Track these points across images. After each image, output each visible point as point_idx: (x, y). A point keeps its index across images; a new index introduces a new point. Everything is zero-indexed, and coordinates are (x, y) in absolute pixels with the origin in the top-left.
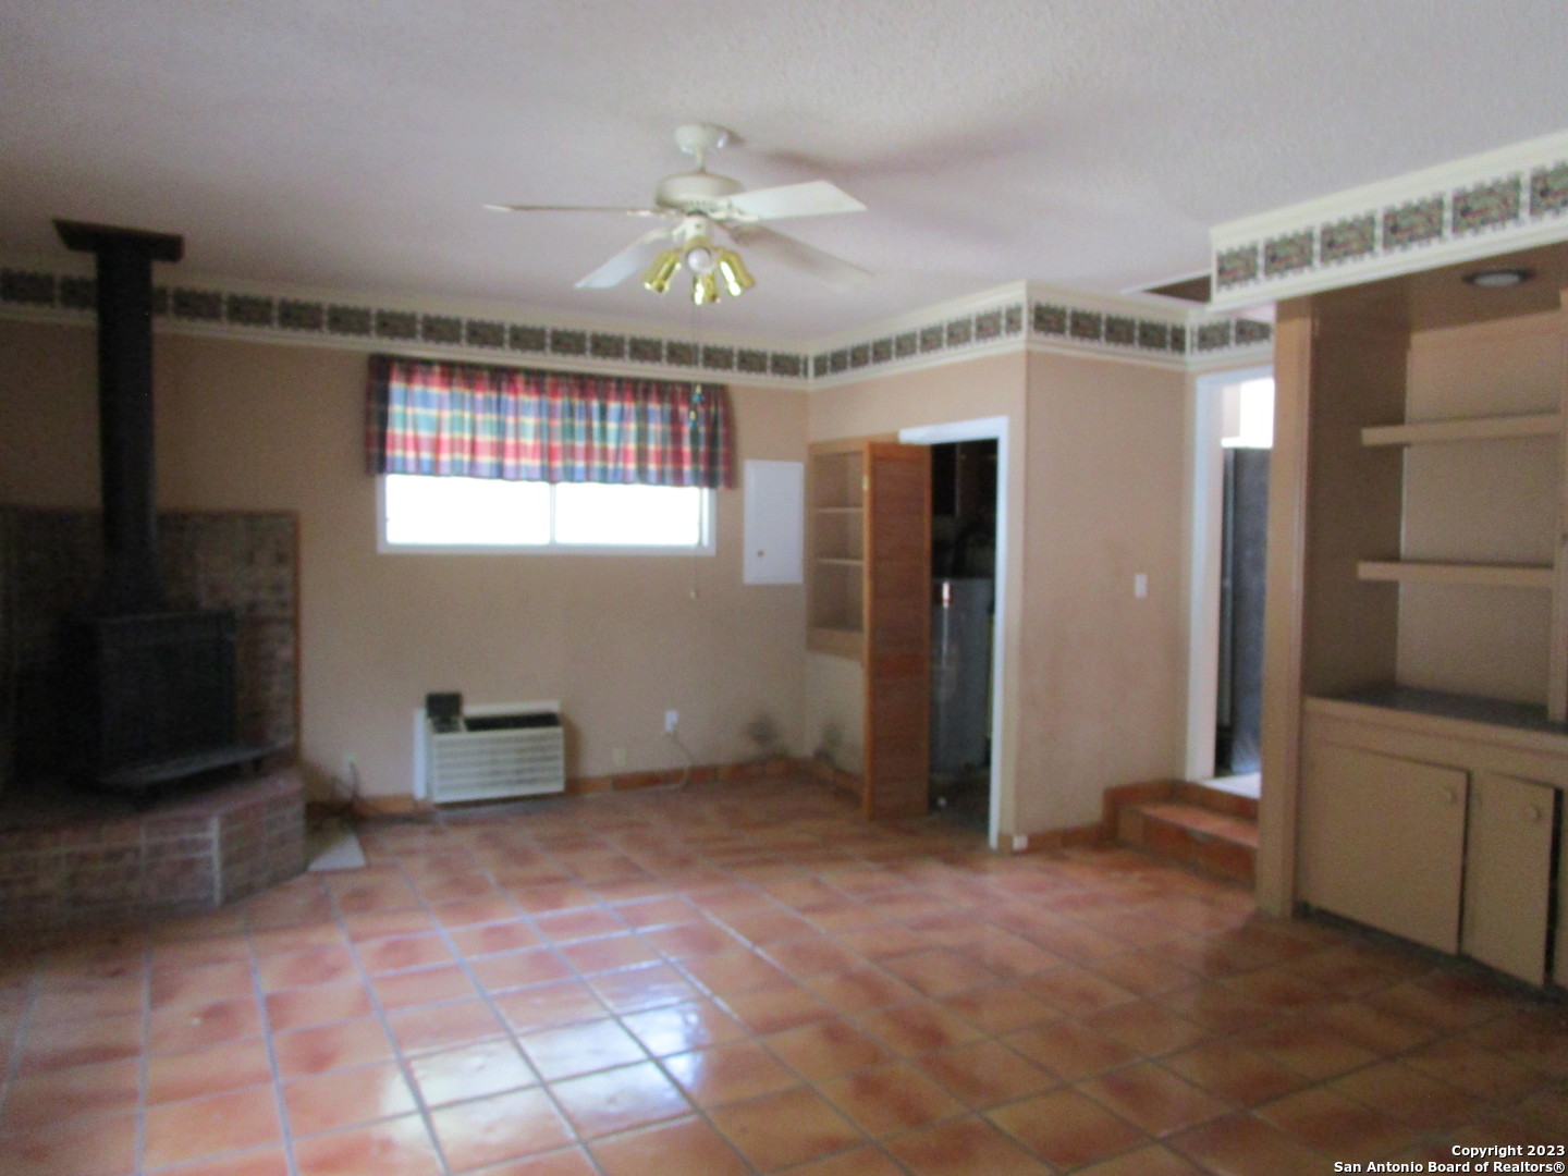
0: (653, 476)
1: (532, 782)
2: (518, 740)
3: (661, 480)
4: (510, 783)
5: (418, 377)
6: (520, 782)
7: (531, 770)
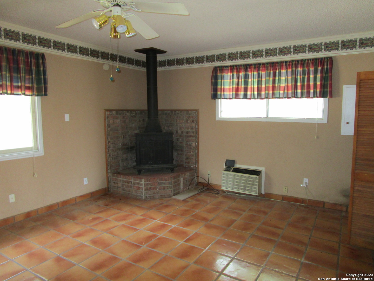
0: (299, 95)
1: (248, 190)
2: (246, 177)
3: (302, 97)
4: (241, 189)
5: (225, 71)
6: (244, 189)
7: (248, 187)
